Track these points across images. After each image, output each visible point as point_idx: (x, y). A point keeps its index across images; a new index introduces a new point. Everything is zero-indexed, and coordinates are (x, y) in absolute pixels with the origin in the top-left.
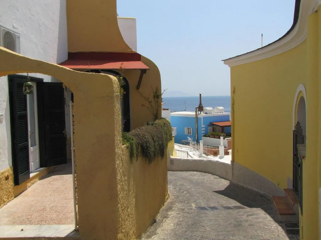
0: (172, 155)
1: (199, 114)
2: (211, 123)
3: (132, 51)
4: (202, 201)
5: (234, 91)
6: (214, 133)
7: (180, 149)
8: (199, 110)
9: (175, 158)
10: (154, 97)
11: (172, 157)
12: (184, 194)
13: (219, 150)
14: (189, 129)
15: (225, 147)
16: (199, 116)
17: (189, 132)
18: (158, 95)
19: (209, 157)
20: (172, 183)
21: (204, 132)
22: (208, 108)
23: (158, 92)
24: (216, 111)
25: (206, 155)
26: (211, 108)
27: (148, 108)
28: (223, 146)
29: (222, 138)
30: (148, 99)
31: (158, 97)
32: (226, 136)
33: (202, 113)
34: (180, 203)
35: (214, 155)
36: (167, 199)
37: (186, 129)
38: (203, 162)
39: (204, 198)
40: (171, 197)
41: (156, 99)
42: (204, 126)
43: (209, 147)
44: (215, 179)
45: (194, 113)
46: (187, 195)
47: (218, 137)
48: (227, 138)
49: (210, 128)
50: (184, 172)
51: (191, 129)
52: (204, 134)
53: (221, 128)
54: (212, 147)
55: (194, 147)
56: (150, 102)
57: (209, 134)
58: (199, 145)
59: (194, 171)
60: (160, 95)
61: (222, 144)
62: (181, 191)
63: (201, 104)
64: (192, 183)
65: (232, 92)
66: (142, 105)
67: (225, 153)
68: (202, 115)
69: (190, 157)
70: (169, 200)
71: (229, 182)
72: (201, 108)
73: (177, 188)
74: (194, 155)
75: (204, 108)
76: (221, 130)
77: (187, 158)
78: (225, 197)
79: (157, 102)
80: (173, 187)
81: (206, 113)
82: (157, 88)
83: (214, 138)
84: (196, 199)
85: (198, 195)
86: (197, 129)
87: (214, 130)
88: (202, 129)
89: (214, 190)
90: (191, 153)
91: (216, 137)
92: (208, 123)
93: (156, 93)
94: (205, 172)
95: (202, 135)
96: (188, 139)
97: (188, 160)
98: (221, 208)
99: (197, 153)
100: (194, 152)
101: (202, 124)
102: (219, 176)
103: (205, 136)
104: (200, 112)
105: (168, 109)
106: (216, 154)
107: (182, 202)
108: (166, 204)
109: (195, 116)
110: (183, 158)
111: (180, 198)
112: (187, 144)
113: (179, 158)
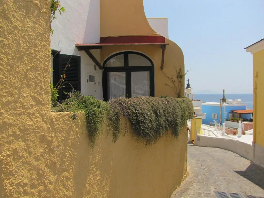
0: (199, 133)
1: (222, 104)
2: (231, 111)
3: (157, 34)
4: (222, 183)
5: (257, 76)
6: (234, 118)
7: (207, 129)
8: (222, 101)
9: (201, 135)
10: (178, 77)
11: (199, 135)
12: (205, 171)
13: (237, 131)
14: (215, 114)
15: (242, 129)
16: (222, 106)
17: (215, 117)
18: (181, 75)
19: (229, 135)
20: (196, 157)
21: (226, 117)
22: (229, 100)
23: (181, 72)
24: (235, 102)
25: (227, 134)
26: (232, 100)
27: (171, 87)
28: (241, 128)
29: (240, 122)
30: (172, 78)
31: (181, 77)
32: (243, 121)
33: (225, 103)
34: (198, 184)
35: (233, 135)
36: (186, 177)
37: (213, 114)
38: (225, 140)
39: (225, 179)
40: (190, 175)
41: (179, 79)
42: (226, 113)
43: (230, 128)
44: (235, 157)
45: (219, 104)
46: (208, 173)
47: (237, 121)
48: (244, 122)
49: (231, 115)
50: (208, 148)
51: (217, 115)
52: (226, 119)
53: (239, 115)
54: (232, 128)
55: (218, 128)
56: (174, 82)
57: (230, 119)
58: (222, 126)
59: (216, 147)
60: (183, 75)
61: (240, 126)
62: (203, 167)
63: (224, 97)
64: (214, 159)
65: (255, 77)
66: (166, 84)
67: (242, 133)
68: (225, 104)
69: (214, 135)
70: (187, 179)
71: (250, 162)
72: (224, 100)
73: (199, 163)
74: (218, 133)
75: (227, 100)
76: (239, 116)
77: (211, 136)
78: (248, 181)
79: (180, 82)
80: (196, 163)
81: (228, 104)
82: (180, 68)
83: (234, 122)
84: (215, 179)
85: (218, 174)
86: (221, 114)
87: (233, 116)
88: (225, 115)
89: (235, 170)
90: (215, 132)
91: (235, 121)
92: (229, 111)
93: (179, 73)
94: (226, 149)
95: (225, 119)
96: (214, 121)
97: (212, 138)
98: (243, 196)
99: (220, 132)
100: (218, 131)
101: (225, 111)
102: (239, 155)
103: (227, 120)
104: (223, 103)
105: (200, 100)
106: (235, 133)
107: (200, 182)
108: (182, 184)
109: (219, 106)
110: (208, 136)
111: (200, 177)
112: (214, 125)
113: (205, 136)
